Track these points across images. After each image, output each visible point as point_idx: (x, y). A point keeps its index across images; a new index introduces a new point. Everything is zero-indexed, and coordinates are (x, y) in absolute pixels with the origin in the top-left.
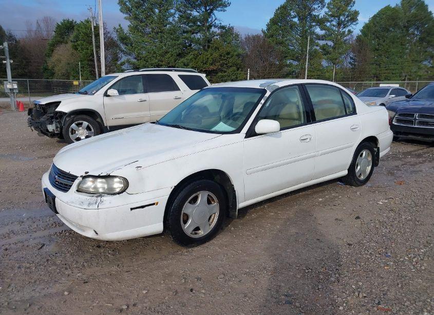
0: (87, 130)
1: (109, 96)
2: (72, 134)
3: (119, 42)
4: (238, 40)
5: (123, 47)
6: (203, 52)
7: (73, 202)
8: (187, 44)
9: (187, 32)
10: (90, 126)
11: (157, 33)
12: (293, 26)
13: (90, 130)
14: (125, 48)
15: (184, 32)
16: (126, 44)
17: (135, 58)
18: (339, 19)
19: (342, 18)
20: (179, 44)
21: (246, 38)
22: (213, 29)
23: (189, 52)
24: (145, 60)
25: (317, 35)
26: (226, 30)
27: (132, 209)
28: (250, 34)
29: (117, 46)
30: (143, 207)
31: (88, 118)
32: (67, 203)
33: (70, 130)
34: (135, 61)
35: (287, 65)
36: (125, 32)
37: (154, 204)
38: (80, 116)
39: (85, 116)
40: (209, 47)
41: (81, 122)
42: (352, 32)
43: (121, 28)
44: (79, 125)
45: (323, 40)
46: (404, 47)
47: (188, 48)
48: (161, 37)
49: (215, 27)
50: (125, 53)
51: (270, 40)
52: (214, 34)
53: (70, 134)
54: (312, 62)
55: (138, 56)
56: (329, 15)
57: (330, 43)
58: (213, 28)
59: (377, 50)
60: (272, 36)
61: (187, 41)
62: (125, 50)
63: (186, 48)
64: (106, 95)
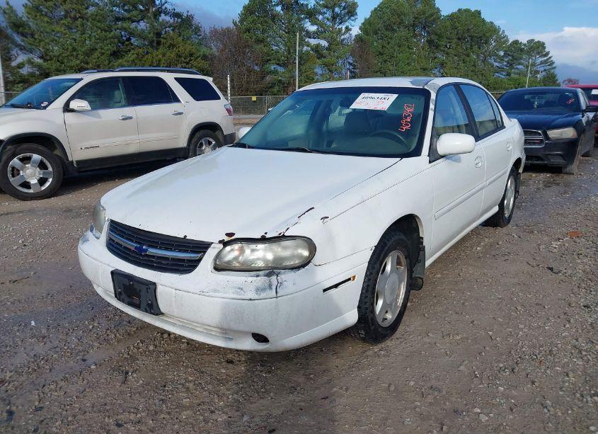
0: (41, 169)
1: (73, 111)
2: (13, 176)
3: (9, 31)
4: (200, 35)
5: (18, 39)
6: (150, 50)
7: (215, 291)
8: (124, 38)
9: (123, 19)
10: (45, 161)
11: (75, 19)
12: (274, 17)
13: (46, 168)
14: (23, 41)
15: (118, 19)
16: (23, 35)
17: (41, 57)
18: (333, 11)
19: (337, 10)
20: (112, 38)
21: (211, 32)
22: (163, 17)
23: (130, 51)
24: (58, 61)
25: (307, 32)
26: (182, 19)
27: (325, 290)
28: (216, 27)
29: (7, 37)
30: (336, 286)
31: (41, 148)
32: (202, 293)
33: (9, 169)
34: (40, 61)
35: (271, 72)
36: (20, 15)
37: (349, 279)
38: (25, 146)
39: (34, 146)
40: (159, 43)
41: (28, 154)
42: (350, 30)
43: (11, 7)
44: (26, 160)
45: (315, 38)
46: (411, 51)
47: (127, 43)
48: (83, 25)
49: (166, 13)
50: (22, 48)
51: (246, 36)
52: (165, 25)
53: (10, 175)
54: (303, 68)
55: (47, 55)
56: (320, 5)
57: (324, 43)
58: (163, 15)
59: (382, 54)
60: (248, 30)
61: (123, 33)
62: (23, 43)
63: (123, 43)
64: (67, 109)
